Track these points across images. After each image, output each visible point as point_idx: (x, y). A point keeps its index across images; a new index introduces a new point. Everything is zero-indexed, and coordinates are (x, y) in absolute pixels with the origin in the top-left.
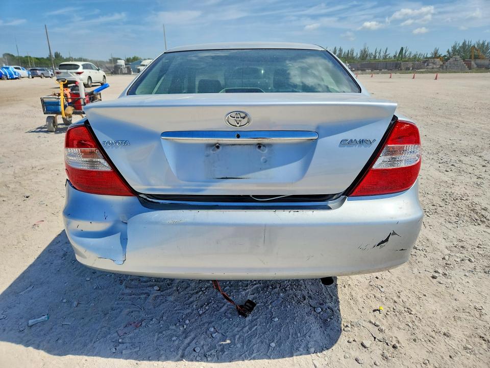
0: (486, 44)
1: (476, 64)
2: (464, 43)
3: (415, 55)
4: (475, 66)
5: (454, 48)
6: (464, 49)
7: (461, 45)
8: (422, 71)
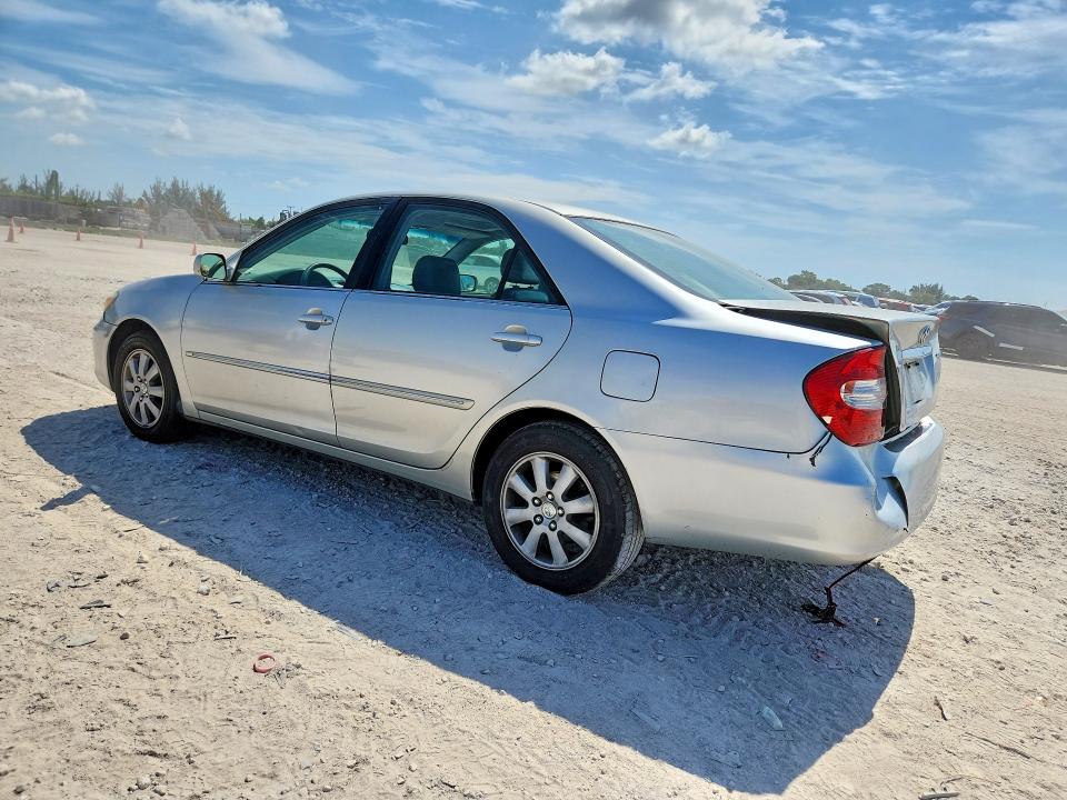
0: (216, 193)
1: (218, 230)
2: (175, 185)
3: (72, 192)
4: (217, 233)
5: (156, 189)
6: (177, 195)
7: (169, 186)
8: (114, 231)
